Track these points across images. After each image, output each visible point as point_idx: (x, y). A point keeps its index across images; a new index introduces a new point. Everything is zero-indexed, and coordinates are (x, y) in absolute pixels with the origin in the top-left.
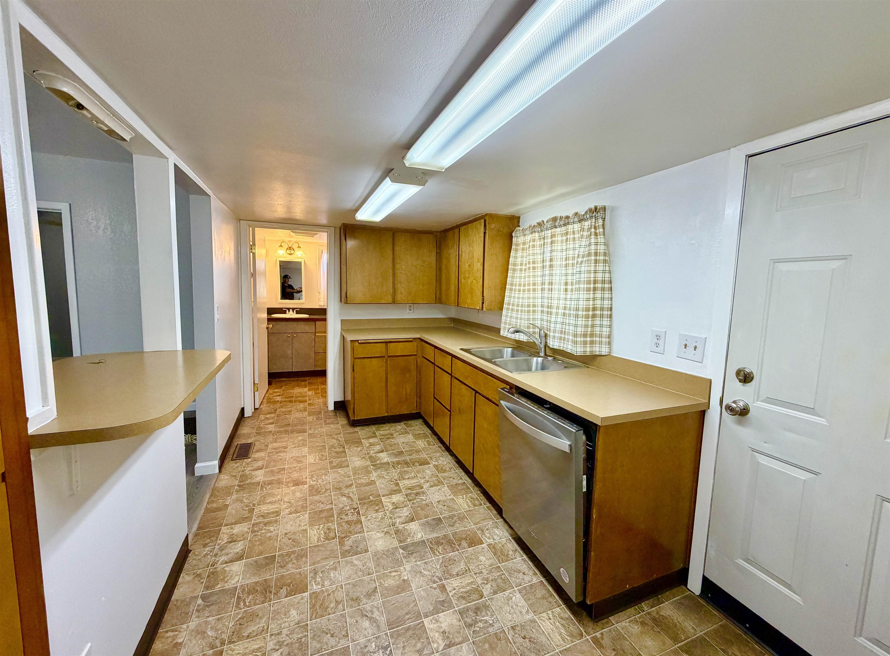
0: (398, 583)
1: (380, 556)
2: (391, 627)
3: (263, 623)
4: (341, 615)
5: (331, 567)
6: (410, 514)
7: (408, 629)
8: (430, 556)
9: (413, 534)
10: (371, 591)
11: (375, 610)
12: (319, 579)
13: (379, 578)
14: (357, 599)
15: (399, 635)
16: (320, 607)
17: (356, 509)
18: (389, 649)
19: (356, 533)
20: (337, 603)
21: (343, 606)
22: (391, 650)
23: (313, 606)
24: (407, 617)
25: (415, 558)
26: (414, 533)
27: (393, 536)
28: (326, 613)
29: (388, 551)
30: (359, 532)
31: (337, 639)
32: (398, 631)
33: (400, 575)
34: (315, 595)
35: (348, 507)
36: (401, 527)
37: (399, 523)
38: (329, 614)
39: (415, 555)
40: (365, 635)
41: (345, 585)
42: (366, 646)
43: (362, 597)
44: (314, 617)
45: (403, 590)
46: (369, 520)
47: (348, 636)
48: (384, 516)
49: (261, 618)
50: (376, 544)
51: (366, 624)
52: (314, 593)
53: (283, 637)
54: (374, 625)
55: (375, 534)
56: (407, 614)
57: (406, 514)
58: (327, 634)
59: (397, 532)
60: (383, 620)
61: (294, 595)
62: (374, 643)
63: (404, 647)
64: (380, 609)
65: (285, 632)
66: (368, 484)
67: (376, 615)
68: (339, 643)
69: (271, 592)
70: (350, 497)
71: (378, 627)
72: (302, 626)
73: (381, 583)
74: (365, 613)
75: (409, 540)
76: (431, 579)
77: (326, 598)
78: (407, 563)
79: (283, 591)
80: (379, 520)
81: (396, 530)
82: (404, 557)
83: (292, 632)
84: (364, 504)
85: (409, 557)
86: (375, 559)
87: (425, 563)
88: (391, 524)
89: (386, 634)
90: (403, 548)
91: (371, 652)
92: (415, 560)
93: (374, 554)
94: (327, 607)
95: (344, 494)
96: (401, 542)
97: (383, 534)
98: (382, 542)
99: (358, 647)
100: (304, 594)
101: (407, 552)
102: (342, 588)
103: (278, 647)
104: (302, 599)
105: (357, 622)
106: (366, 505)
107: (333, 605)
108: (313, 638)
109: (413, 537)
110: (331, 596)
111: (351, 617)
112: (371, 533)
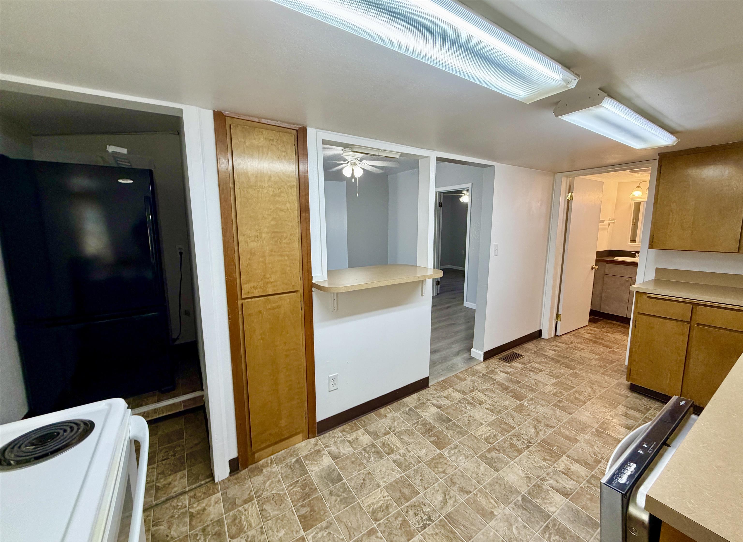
0: (487, 508)
1: (501, 483)
2: (447, 517)
3: (410, 441)
4: (437, 478)
5: (467, 455)
6: (571, 489)
7: (453, 532)
8: (537, 529)
9: (548, 502)
10: (465, 490)
11: (453, 499)
12: (452, 452)
13: (480, 491)
14: (454, 483)
15: (443, 526)
16: (435, 463)
17: (530, 443)
18: (430, 523)
19: (507, 455)
20: (444, 472)
21: (443, 477)
22: (430, 524)
23: (433, 459)
24: (462, 527)
25: (522, 513)
26: (551, 503)
27: (529, 484)
28: (433, 468)
29: (511, 487)
30: (510, 457)
31: (421, 484)
32: (447, 524)
33: (495, 507)
34: (441, 456)
35: (527, 437)
36: (546, 487)
37: (550, 484)
38: (433, 471)
39: (526, 513)
40: (432, 500)
41: (459, 470)
42: (425, 505)
43: (458, 486)
44: (427, 463)
45: (483, 515)
46: (529, 458)
47: (426, 489)
48: (544, 467)
49: (413, 438)
50: (509, 474)
51: (440, 498)
52: (442, 454)
53: (408, 454)
54: (442, 504)
55: (519, 469)
56: (464, 526)
57: (567, 486)
58: (421, 476)
59: (538, 487)
60: (449, 509)
61: (434, 445)
62: (429, 509)
63: (437, 534)
64: (456, 503)
65: (411, 454)
66: (568, 438)
67: (450, 502)
68: (419, 486)
69: (429, 433)
70: (538, 433)
71: (442, 507)
72: (419, 460)
73: (477, 494)
74: (447, 493)
75: (538, 501)
76: (512, 538)
77: (443, 463)
79: (433, 439)
80: (536, 465)
81: (538, 485)
82: (515, 503)
83: (413, 457)
84: (543, 447)
85: (518, 508)
86: (496, 480)
87: (525, 527)
88: (541, 477)
89: (440, 515)
90: (524, 498)
91: (422, 510)
92: (520, 515)
93: (499, 477)
94: (437, 467)
95: (537, 427)
96: (529, 494)
97: (523, 475)
98: (515, 478)
99: (422, 500)
100: (438, 450)
101: (523, 504)
102: (455, 469)
103: (402, 455)
104: (434, 450)
105: (438, 491)
106: (542, 449)
107: (441, 470)
108: (414, 470)
109: (545, 503)
110: (446, 466)
111: (439, 485)
112: (517, 466)
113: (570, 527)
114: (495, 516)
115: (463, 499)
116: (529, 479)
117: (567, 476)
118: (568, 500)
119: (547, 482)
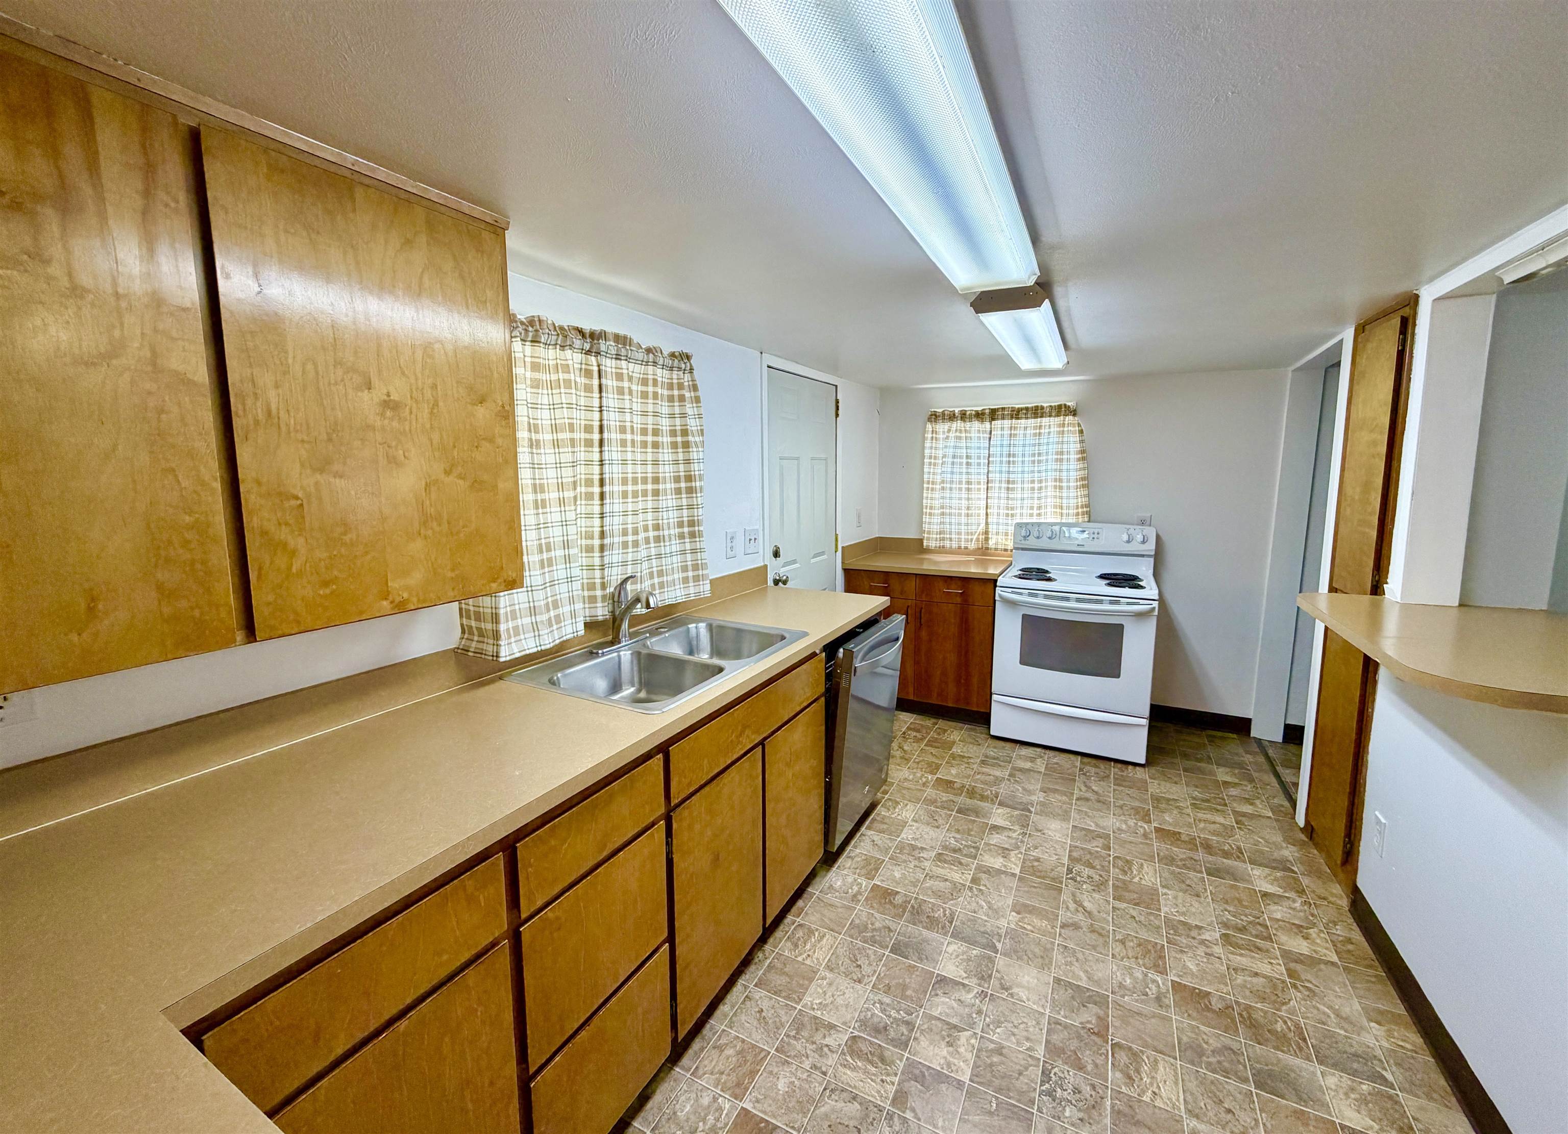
1: (1037, 960)
6: (937, 995)
8: (961, 915)
9: (961, 957)
10: (1071, 928)
19: (1066, 1027)
24: (1036, 885)
25: (985, 926)
26: (957, 956)
27: (998, 975)
29: (1019, 958)
30: (1060, 1024)
33: (1020, 922)
36: (973, 982)
37: (969, 992)
39: (982, 929)
43: (1084, 929)
45: (1025, 906)
46: (1028, 1039)
48: (991, 1026)
50: (1036, 981)
55: (1028, 1000)
56: (1035, 887)
57: (943, 999)
59: (984, 978)
60: (1065, 896)
64: (1064, 906)
67: (1072, 906)
73: (1052, 928)
75: (974, 952)
78: (1001, 926)
80: (1006, 1024)
81: (985, 980)
88: (987, 999)
93: (1046, 969)
96: (991, 960)
97: (1015, 990)
98: (1023, 976)
101: (990, 938)
109: (964, 953)
112: (1035, 1007)
113: (925, 933)
114: (1012, 910)
115: (1064, 916)
116: (1004, 988)
117: (948, 1023)
118: (936, 972)
119: (975, 992)
